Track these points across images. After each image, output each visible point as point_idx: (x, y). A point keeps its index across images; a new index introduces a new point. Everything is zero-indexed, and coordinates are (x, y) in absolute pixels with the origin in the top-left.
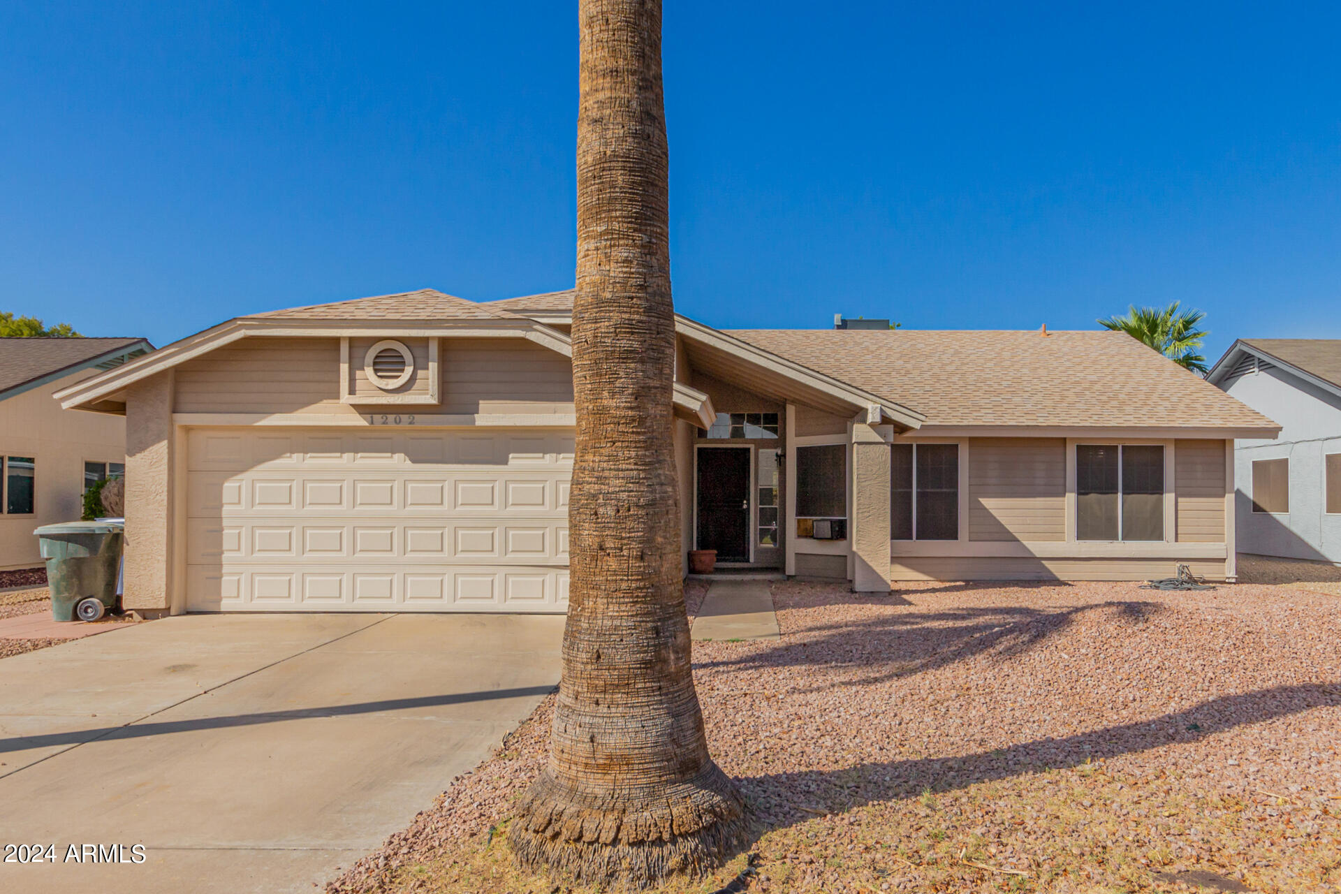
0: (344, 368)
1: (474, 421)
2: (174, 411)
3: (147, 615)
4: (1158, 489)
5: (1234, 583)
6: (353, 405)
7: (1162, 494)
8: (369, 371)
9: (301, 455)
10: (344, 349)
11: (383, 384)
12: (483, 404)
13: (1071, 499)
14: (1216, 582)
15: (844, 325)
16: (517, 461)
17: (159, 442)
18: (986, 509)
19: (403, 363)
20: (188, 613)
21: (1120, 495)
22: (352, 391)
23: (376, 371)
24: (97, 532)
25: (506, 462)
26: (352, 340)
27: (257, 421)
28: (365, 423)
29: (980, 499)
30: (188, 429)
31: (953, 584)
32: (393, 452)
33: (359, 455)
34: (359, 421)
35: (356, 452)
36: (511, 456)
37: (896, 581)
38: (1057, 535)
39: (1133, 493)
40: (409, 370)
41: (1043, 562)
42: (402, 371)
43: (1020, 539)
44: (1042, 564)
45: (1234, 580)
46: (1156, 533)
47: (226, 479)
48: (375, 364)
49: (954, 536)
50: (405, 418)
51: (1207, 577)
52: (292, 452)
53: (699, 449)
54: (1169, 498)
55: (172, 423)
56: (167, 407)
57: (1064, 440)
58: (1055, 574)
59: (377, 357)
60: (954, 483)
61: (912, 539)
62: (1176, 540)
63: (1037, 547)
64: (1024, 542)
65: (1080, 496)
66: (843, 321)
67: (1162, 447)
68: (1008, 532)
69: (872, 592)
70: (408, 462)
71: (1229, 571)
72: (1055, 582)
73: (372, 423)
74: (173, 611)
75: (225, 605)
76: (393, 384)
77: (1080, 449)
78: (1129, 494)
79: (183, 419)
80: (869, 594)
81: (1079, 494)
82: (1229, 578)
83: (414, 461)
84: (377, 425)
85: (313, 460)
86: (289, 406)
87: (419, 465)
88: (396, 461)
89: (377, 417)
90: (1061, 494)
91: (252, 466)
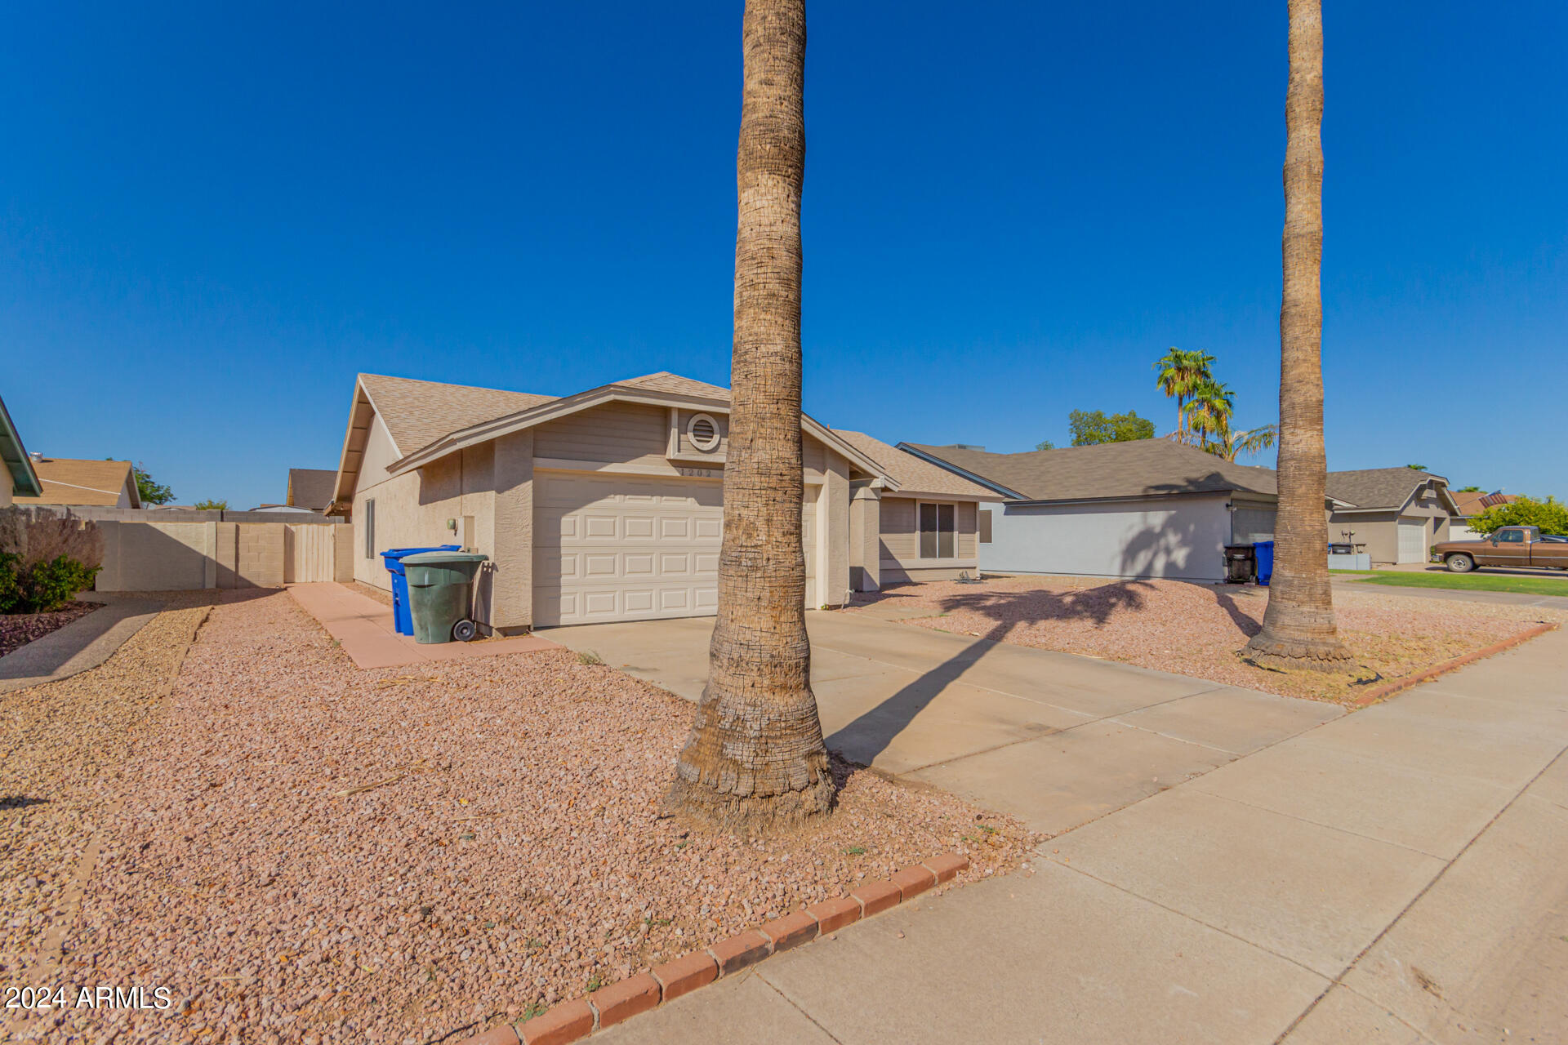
0: (674, 432)
2: (536, 456)
3: (507, 632)
4: (952, 529)
6: (671, 460)
7: (953, 532)
8: (690, 435)
9: (622, 496)
10: (675, 417)
11: (700, 445)
13: (918, 533)
17: (526, 481)
19: (712, 432)
21: (937, 532)
22: (676, 450)
23: (695, 436)
24: (475, 560)
26: (680, 410)
27: (601, 467)
28: (678, 474)
32: (687, 497)
33: (664, 498)
34: (673, 472)
35: (662, 495)
39: (942, 531)
40: (716, 437)
42: (712, 437)
43: (896, 558)
44: (905, 572)
46: (951, 554)
47: (564, 514)
48: (694, 430)
50: (704, 472)
52: (616, 494)
54: (956, 533)
55: (537, 466)
56: (527, 453)
57: (915, 501)
58: (911, 578)
59: (696, 425)
62: (958, 558)
63: (903, 563)
64: (898, 560)
67: (954, 505)
68: (891, 554)
69: (870, 591)
70: (697, 505)
73: (681, 474)
75: (564, 619)
76: (706, 446)
77: (922, 506)
79: (540, 463)
81: (921, 532)
82: (977, 577)
83: (701, 504)
84: (687, 477)
85: (631, 502)
86: (624, 459)
87: (703, 507)
88: (691, 502)
89: (686, 470)
90: (914, 532)
91: (584, 505)
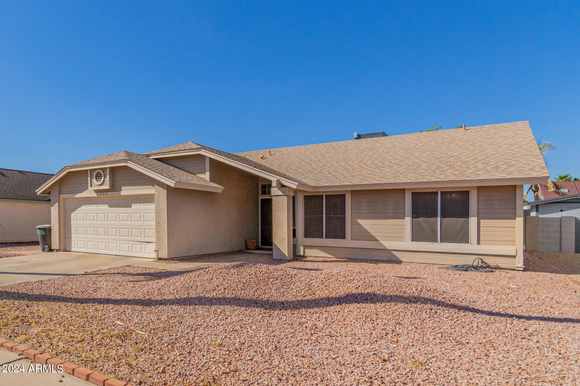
0: (89, 179)
1: (120, 193)
2: (60, 194)
3: (56, 251)
4: (466, 214)
5: (522, 271)
6: (94, 190)
7: (468, 217)
8: (95, 179)
10: (89, 173)
11: (98, 183)
12: (123, 188)
13: (408, 220)
14: (508, 269)
15: (359, 137)
16: (135, 206)
17: (56, 203)
18: (360, 225)
19: (102, 176)
20: (66, 251)
21: (439, 218)
22: (91, 186)
24: (47, 228)
25: (131, 207)
26: (91, 170)
27: (75, 196)
29: (358, 220)
30: (64, 199)
31: (341, 260)
34: (95, 195)
36: (132, 204)
37: (316, 257)
38: (401, 238)
39: (448, 217)
40: (103, 178)
41: (393, 252)
42: (101, 179)
43: (379, 240)
44: (392, 253)
45: (522, 269)
46: (464, 238)
47: (71, 213)
48: (96, 177)
49: (344, 237)
50: (105, 193)
51: (501, 265)
52: (84, 205)
53: (261, 199)
54: (473, 221)
55: (59, 197)
56: (57, 193)
57: (404, 190)
58: (399, 258)
59: (96, 175)
60: (344, 213)
61: (323, 238)
62: (479, 243)
63: (388, 244)
64: (380, 241)
65: (413, 219)
66: (358, 135)
67: (469, 191)
68: (373, 236)
69: (280, 260)
70: (108, 207)
71: (519, 263)
72: (399, 262)
73: (98, 195)
74: (61, 250)
75: (73, 249)
76: (100, 183)
77: (414, 194)
78: (445, 217)
79: (62, 196)
80: (279, 260)
81: (413, 217)
82: (518, 267)
83: (110, 207)
84: (99, 196)
85: (89, 207)
86: (81, 191)
87: (111, 208)
88: (106, 207)
89: (99, 193)
90: (403, 218)
91: (76, 209)
